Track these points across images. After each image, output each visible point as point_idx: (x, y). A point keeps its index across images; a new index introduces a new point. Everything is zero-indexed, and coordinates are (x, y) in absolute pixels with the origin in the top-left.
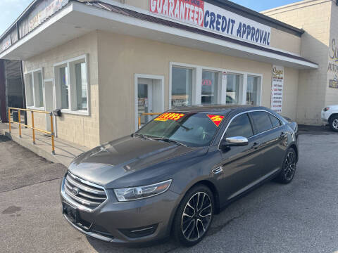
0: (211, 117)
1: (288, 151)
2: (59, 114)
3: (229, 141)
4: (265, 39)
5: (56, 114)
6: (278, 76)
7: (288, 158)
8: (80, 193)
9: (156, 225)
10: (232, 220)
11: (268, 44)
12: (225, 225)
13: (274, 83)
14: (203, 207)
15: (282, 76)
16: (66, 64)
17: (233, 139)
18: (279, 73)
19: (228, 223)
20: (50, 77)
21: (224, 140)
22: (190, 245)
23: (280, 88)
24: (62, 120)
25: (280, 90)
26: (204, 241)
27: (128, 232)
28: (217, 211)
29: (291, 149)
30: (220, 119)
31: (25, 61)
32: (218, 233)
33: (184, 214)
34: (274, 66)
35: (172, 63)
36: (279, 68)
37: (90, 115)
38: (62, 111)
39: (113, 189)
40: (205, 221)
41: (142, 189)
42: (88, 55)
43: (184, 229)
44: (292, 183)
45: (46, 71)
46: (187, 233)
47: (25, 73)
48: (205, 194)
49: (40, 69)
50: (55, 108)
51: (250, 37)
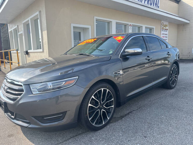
0: (115, 38)
1: (172, 66)
2: (27, 53)
3: (128, 52)
4: (156, 4)
5: (25, 53)
6: (165, 28)
7: (172, 71)
8: (8, 90)
9: (64, 113)
10: (131, 112)
11: (158, 7)
12: (126, 115)
13: (162, 32)
14: (107, 101)
15: (167, 28)
16: (29, 20)
17: (131, 51)
18: (166, 26)
19: (128, 114)
20: (21, 31)
21: (124, 51)
22: (96, 129)
23: (166, 36)
24: (29, 57)
25: (166, 37)
26: (108, 127)
27: (41, 119)
28: (119, 104)
29: (175, 65)
30: (122, 38)
31: (9, 24)
32: (120, 121)
33: (90, 105)
34: (162, 22)
35: (96, 18)
36: (166, 23)
37: (43, 52)
38: (29, 51)
39: (29, 84)
40: (108, 111)
41: (52, 83)
42: (40, 12)
43: (90, 117)
44: (175, 88)
45: (19, 27)
46: (93, 120)
47: (9, 31)
48: (108, 90)
49: (16, 27)
50: (25, 50)
51: (146, 2)
